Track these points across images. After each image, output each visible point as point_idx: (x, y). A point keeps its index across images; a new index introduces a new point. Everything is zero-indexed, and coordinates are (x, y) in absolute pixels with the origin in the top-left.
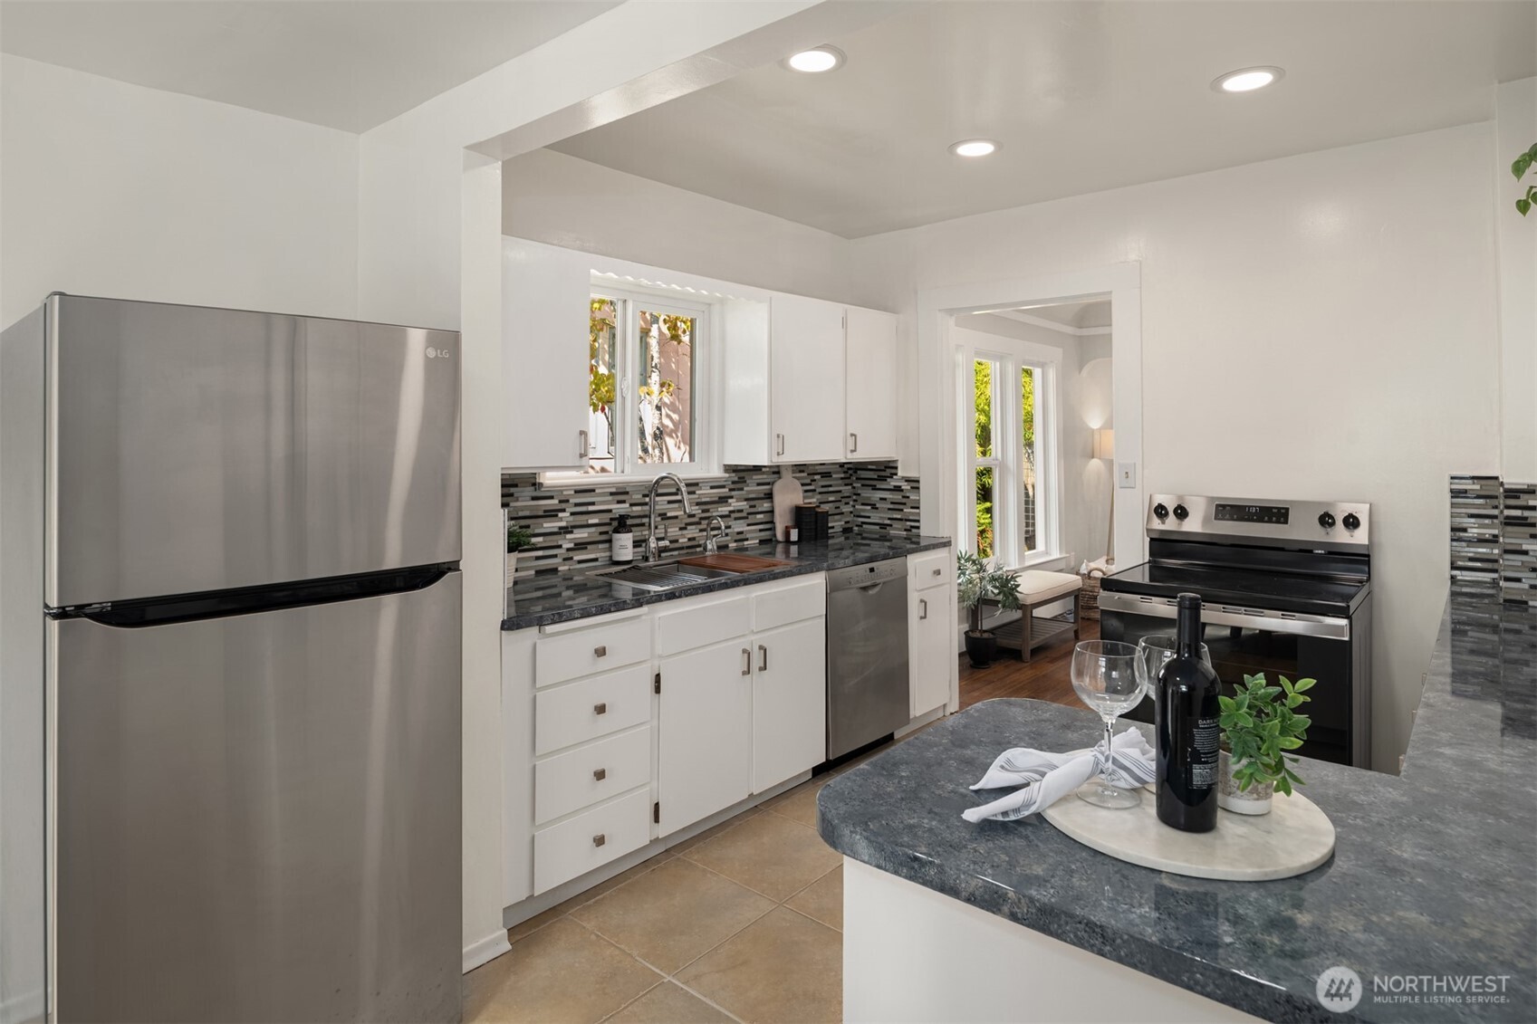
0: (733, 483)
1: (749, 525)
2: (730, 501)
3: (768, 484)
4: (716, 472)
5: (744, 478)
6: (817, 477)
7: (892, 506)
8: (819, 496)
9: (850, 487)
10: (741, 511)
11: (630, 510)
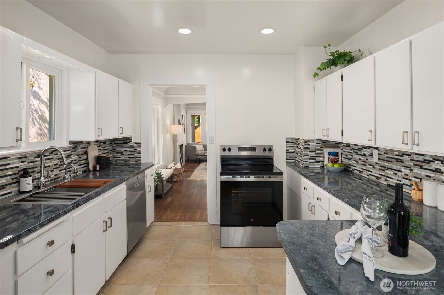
0: (73, 148)
1: (78, 166)
2: (71, 156)
3: (85, 148)
4: (66, 144)
5: (76, 146)
6: (102, 144)
7: (130, 153)
8: (102, 151)
9: (112, 147)
10: (76, 160)
11: (28, 165)
